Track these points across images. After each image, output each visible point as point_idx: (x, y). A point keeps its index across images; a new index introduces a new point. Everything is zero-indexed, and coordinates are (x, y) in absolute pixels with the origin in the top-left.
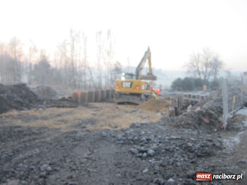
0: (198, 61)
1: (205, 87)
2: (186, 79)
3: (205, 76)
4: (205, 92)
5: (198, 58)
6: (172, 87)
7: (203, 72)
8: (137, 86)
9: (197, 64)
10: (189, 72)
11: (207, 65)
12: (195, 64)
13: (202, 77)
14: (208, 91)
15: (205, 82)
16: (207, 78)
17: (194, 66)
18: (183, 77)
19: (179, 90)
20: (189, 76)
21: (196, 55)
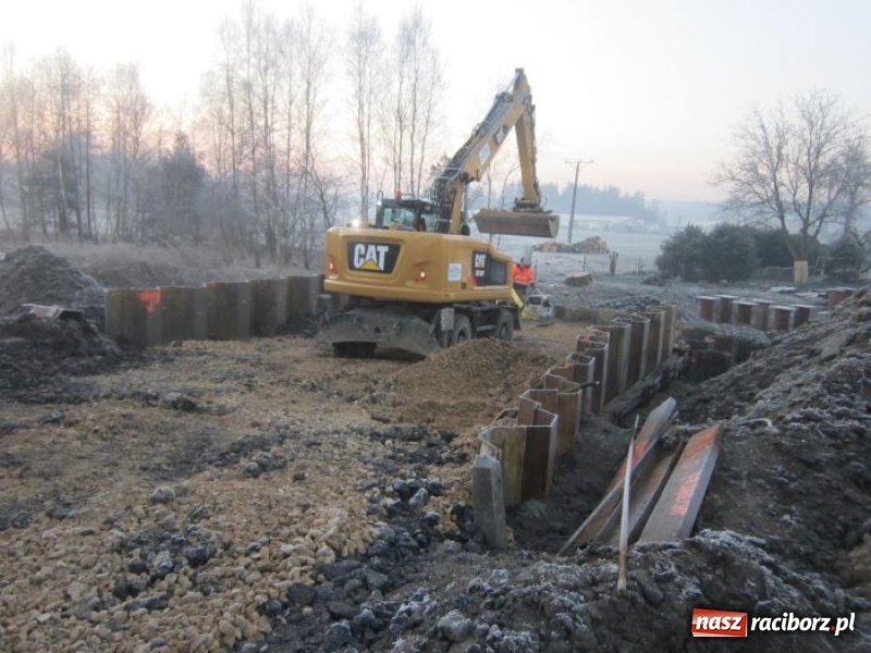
0: (780, 156)
1: (801, 267)
2: (722, 232)
3: (806, 223)
4: (802, 287)
5: (779, 148)
6: (661, 263)
7: (797, 207)
8: (421, 266)
9: (775, 171)
10: (735, 204)
11: (813, 177)
12: (763, 171)
13: (793, 226)
14: (814, 286)
15: (804, 246)
16: (811, 231)
17: (762, 181)
18: (707, 226)
19: (690, 278)
20: (735, 220)
21: (772, 132)
